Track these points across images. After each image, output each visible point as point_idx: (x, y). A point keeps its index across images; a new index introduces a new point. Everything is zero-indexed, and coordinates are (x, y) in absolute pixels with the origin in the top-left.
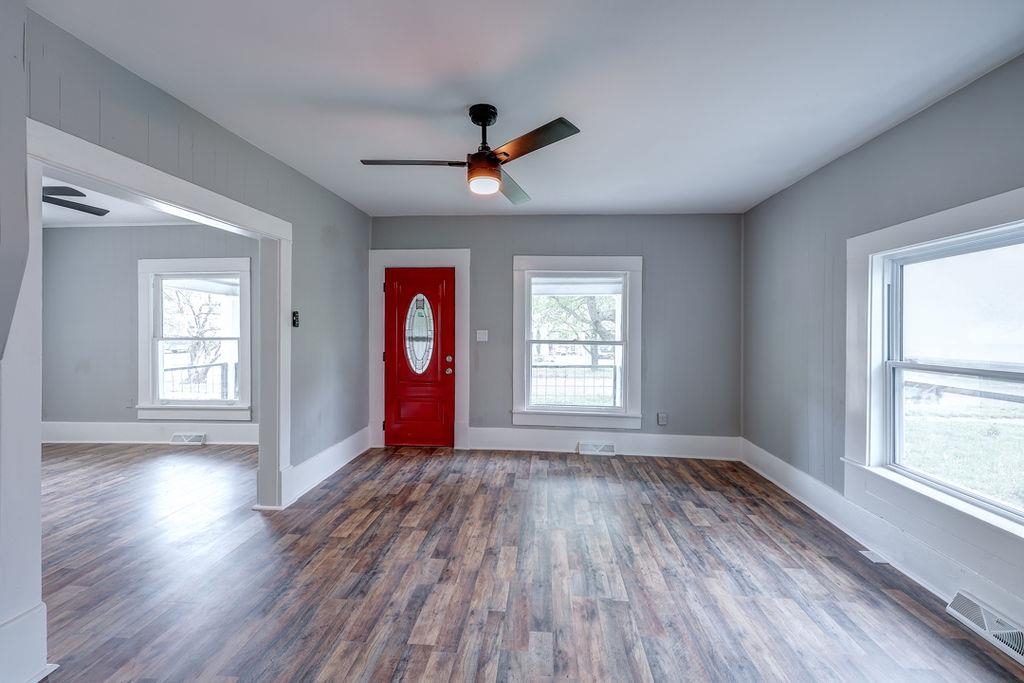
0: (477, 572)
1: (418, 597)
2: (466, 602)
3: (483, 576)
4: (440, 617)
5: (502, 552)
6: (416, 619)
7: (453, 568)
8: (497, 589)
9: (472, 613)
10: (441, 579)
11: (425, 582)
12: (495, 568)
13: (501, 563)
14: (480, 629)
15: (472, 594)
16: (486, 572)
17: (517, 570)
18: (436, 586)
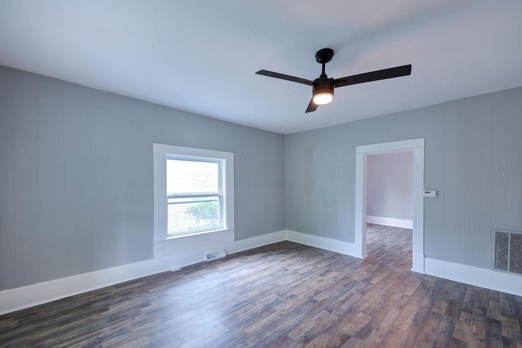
0: (325, 331)
1: (365, 334)
2: (340, 320)
3: (322, 328)
4: (355, 320)
5: (300, 336)
6: (367, 324)
7: (338, 340)
8: (321, 319)
9: (339, 315)
10: (349, 337)
11: (359, 340)
12: (312, 329)
13: (307, 330)
14: (339, 309)
15: (334, 322)
16: (320, 329)
17: (302, 323)
18: (352, 335)
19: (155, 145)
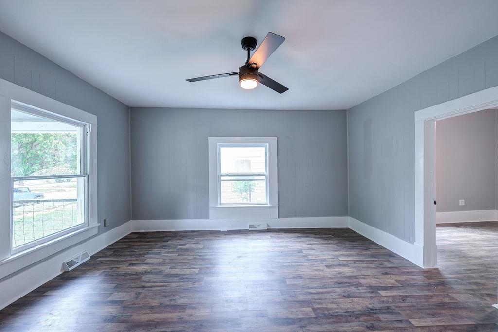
6: (300, 318)
9: (285, 300)
19: (210, 138)
